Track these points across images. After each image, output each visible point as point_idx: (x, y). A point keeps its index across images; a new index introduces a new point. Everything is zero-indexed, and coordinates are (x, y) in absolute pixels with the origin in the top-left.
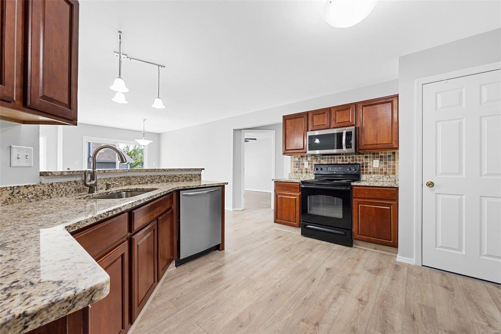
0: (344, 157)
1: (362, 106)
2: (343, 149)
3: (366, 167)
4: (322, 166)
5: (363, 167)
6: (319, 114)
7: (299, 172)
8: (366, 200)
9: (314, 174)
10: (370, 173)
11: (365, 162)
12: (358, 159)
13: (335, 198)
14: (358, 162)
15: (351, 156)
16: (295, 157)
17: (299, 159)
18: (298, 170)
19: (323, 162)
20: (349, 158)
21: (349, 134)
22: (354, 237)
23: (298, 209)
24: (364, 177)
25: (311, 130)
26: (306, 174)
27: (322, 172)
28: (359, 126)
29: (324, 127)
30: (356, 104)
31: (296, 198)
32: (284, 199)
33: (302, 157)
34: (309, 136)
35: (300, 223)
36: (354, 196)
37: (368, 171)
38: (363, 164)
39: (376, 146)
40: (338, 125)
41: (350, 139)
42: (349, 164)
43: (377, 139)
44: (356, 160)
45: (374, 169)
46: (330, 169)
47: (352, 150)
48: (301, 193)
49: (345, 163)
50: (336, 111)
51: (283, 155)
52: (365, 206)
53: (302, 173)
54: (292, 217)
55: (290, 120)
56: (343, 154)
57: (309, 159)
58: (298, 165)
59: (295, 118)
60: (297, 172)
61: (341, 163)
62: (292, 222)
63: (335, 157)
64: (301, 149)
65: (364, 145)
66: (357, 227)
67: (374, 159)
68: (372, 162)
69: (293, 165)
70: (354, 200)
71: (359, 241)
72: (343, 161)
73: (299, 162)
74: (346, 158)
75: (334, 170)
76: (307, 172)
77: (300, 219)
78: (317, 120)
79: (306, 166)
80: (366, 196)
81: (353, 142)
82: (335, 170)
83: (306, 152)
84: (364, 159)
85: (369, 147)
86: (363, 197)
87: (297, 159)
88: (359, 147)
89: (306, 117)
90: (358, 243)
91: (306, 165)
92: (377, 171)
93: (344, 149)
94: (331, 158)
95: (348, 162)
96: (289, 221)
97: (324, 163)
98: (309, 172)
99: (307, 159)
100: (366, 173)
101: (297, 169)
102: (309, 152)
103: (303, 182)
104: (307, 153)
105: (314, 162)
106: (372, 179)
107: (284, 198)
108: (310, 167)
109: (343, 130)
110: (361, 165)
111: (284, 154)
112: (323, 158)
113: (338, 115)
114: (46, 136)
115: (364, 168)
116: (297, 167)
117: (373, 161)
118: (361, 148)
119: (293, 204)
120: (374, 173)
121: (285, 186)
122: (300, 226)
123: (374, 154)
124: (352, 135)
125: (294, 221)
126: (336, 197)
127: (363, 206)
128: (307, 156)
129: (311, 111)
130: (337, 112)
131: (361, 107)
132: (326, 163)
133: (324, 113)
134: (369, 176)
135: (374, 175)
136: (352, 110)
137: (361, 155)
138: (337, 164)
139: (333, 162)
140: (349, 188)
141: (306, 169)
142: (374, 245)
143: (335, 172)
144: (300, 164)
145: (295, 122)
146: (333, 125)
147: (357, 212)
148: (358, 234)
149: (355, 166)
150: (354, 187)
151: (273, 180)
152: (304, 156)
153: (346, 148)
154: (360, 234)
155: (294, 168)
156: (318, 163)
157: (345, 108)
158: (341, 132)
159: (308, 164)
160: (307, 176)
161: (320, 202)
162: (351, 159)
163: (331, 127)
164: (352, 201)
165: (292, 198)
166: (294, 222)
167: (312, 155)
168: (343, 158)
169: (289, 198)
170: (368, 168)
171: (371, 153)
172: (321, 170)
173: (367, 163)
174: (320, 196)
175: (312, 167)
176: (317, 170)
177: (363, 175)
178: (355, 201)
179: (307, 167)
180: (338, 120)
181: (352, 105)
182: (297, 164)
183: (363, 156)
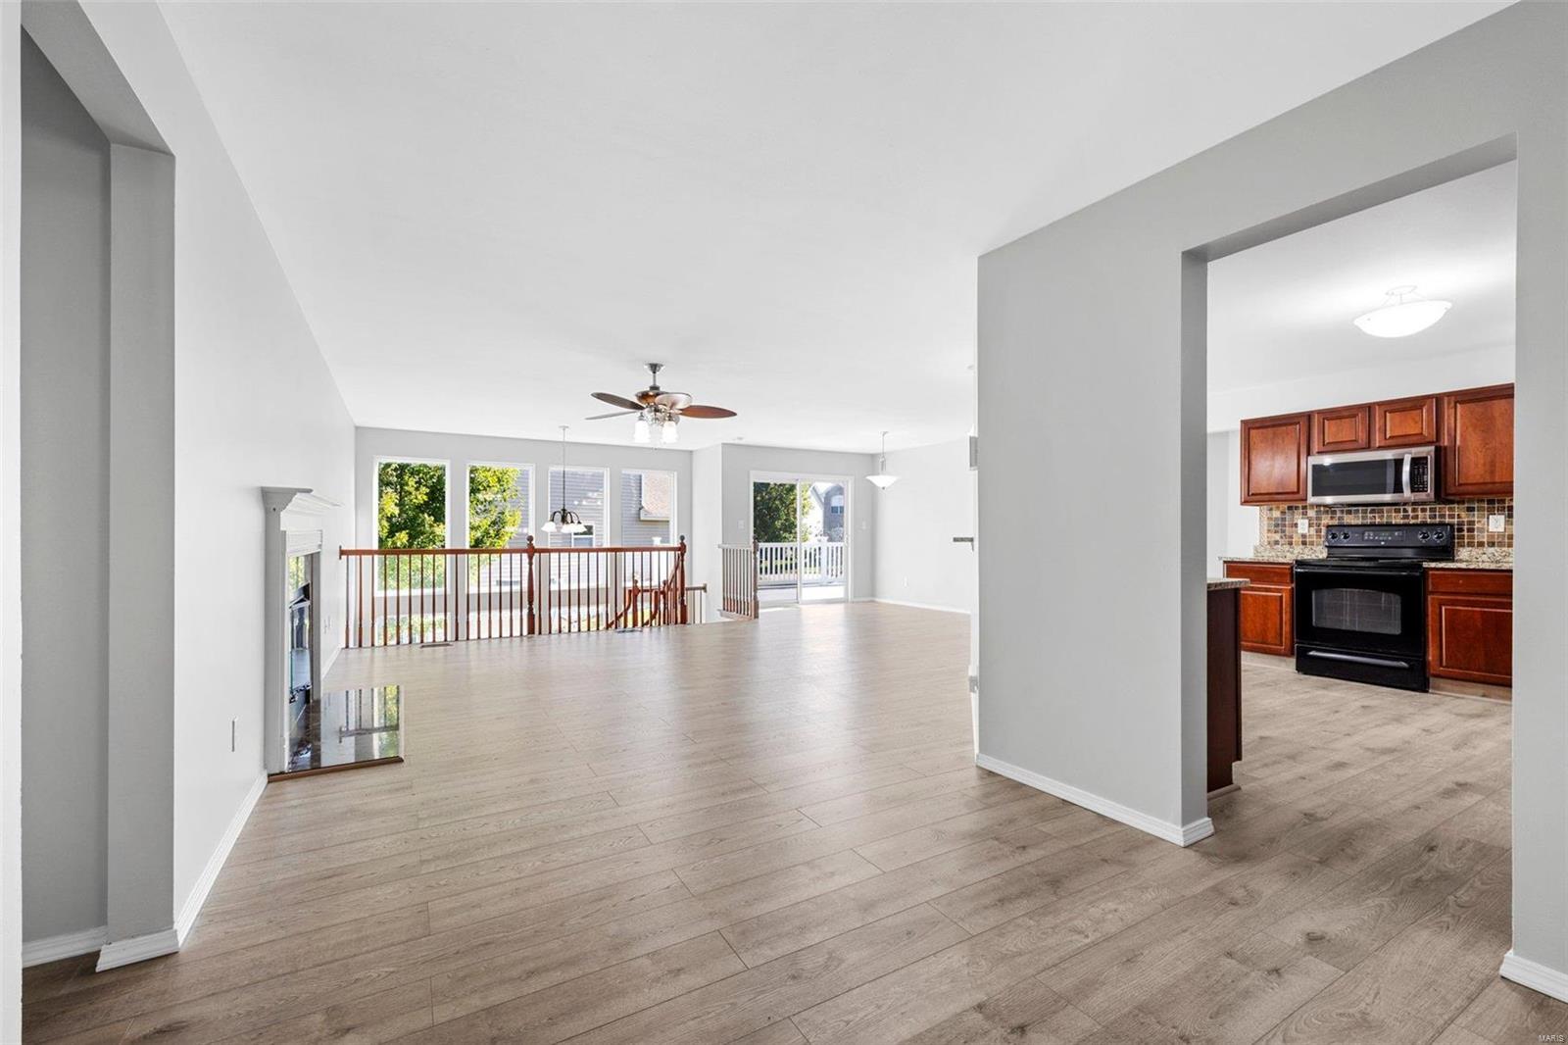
0: (1409, 509)
1: (1456, 403)
2: (1402, 492)
3: (1471, 530)
4: (1346, 530)
5: (1460, 530)
6: (1340, 418)
7: (1281, 541)
8: (1459, 598)
9: (1326, 546)
10: (1481, 544)
11: (1466, 520)
12: (1447, 513)
13: (1383, 594)
14: (1447, 520)
15: (1428, 507)
16: (1271, 509)
17: (1283, 513)
18: (1282, 537)
19: (1349, 519)
20: (1423, 510)
21: (1418, 463)
22: (1432, 672)
23: (1286, 617)
24: (1463, 553)
25: (1319, 453)
26: (1301, 546)
27: (1348, 543)
28: (1446, 444)
29: (1355, 445)
30: (1439, 399)
31: (1281, 597)
32: (1250, 599)
33: (1290, 508)
34: (1314, 466)
35: (1293, 647)
36: (1430, 588)
37: (1476, 541)
38: (1461, 524)
39: (1490, 486)
40: (1389, 442)
41: (1423, 472)
42: (1424, 524)
43: (1492, 472)
44: (1443, 516)
45: (1491, 535)
46: (1369, 536)
47: (1428, 495)
48: (1294, 585)
49: (1412, 522)
50: (1385, 412)
51: (1242, 504)
52: (1458, 608)
53: (1291, 544)
54: (1271, 635)
55: (1260, 431)
56: (1405, 504)
57: (1311, 513)
58: (1279, 526)
59: (1274, 426)
60: (1277, 543)
61: (1402, 522)
62: (1272, 644)
63: (1385, 508)
64: (1293, 493)
65: (1460, 485)
66: (1437, 652)
67: (1491, 512)
68: (1486, 519)
69: (1266, 528)
70: (1429, 598)
71: (1442, 680)
72: (1406, 517)
73: (1284, 519)
74: (1414, 510)
75: (1381, 538)
76: (1304, 543)
77: (1293, 638)
78: (1334, 432)
79: (1304, 529)
80: (1459, 589)
81: (1429, 478)
82: (1385, 538)
83: (1306, 500)
84: (1463, 514)
85: (1470, 489)
86: (1453, 590)
87: (1276, 514)
88: (1446, 489)
89: (1303, 422)
90: (1442, 685)
91: (1303, 526)
92: (1500, 540)
93: (1407, 493)
94: (1372, 512)
95: (1419, 521)
96: (1265, 643)
97: (1353, 522)
98: (1312, 543)
99: (1305, 514)
100: (1470, 544)
101: (1277, 537)
102: (1312, 500)
103: (1300, 563)
104: (1308, 502)
105: (1326, 520)
106: (1485, 557)
107: (1251, 595)
108: (1313, 531)
109: (1404, 454)
110: (1456, 527)
111: (1245, 502)
112: (1349, 512)
113: (1391, 419)
114: (676, 473)
115: (1465, 533)
116: (1276, 532)
117: (1488, 518)
118: (1452, 490)
119: (1273, 608)
120: (1492, 544)
121: (1251, 571)
122: (1292, 654)
123: (1491, 502)
124: (1426, 464)
125: (1278, 643)
126: (1385, 591)
127: (1453, 610)
128: (1305, 508)
129: (1319, 412)
130: (1388, 414)
131: (1452, 404)
132: (1360, 522)
133: (1354, 416)
134: (1476, 551)
135: (1492, 550)
136: (1428, 411)
137: (1456, 506)
138: (1389, 525)
139: (1378, 520)
140: (1418, 574)
141: (1304, 536)
142: (1481, 688)
143: (1383, 543)
144: (1285, 525)
145: (1274, 434)
146: (1377, 440)
147: (1438, 621)
148: (1441, 665)
149: (1439, 530)
150: (1431, 572)
151: (1220, 558)
152: (1297, 508)
153: (1413, 491)
154: (1444, 664)
155: (1269, 535)
156: (1336, 522)
157: (1409, 405)
158: (1400, 457)
159: (1307, 525)
160: (1306, 551)
161: (1344, 602)
162: (1428, 513)
163: (1372, 445)
164: (1426, 600)
165: (1271, 596)
166: (1276, 645)
167: (1318, 506)
168: (1405, 511)
169: (1263, 596)
170: (1476, 533)
171: (1482, 501)
172: (1345, 538)
173: (1471, 523)
174: (1344, 589)
175: (1319, 531)
176: (1333, 538)
177: (1461, 549)
178: (1433, 599)
179: (1306, 531)
180: (1391, 430)
181: (1429, 401)
182: (1277, 525)
183: (1461, 506)
